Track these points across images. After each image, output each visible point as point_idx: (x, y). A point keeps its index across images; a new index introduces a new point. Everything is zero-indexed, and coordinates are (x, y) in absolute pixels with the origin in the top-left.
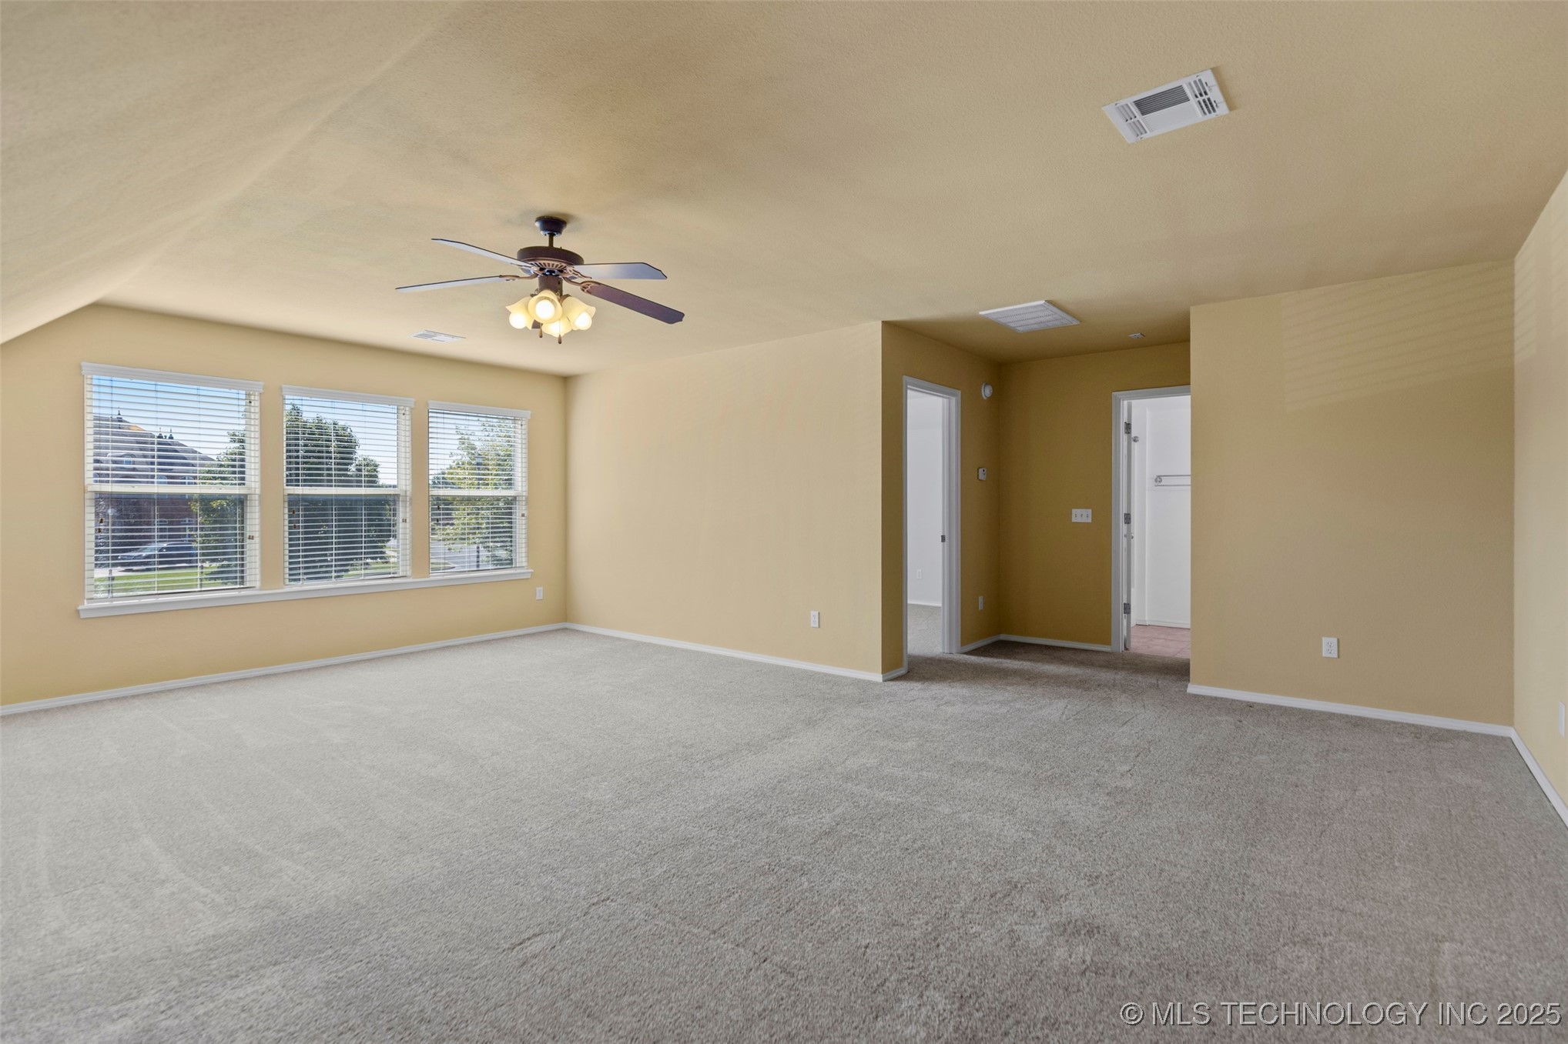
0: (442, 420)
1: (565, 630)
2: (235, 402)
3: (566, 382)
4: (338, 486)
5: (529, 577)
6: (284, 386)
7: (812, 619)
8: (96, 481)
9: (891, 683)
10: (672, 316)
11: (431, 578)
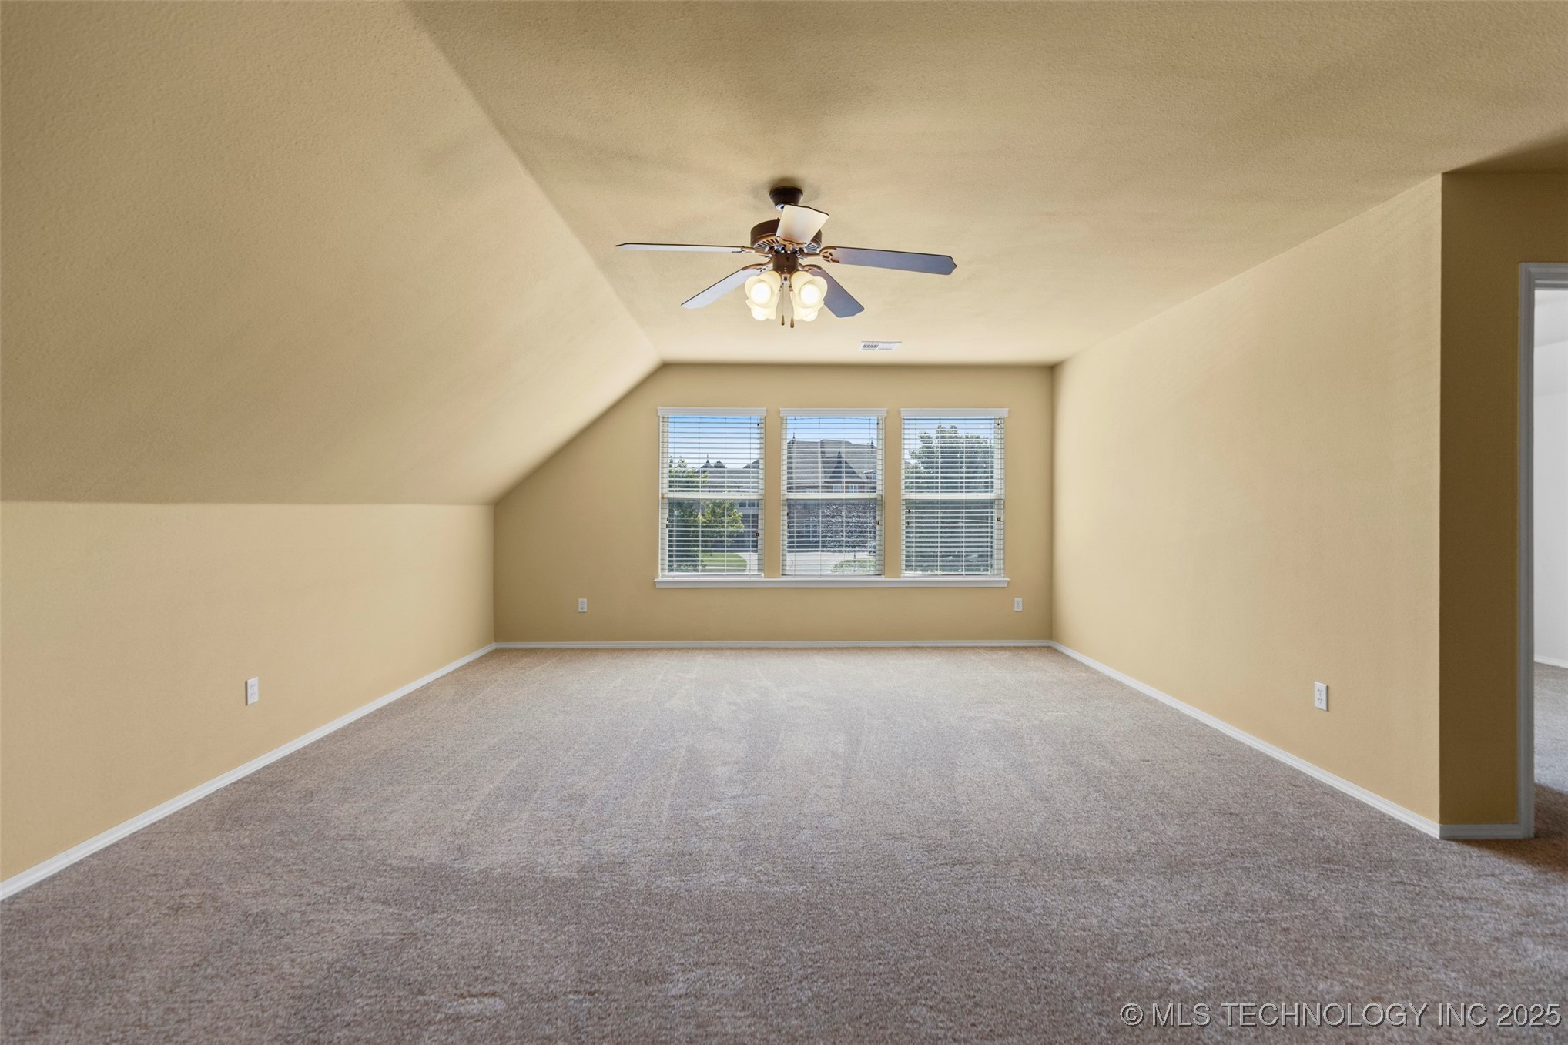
0: (914, 426)
1: (1049, 648)
2: (749, 426)
3: (1051, 371)
4: (825, 492)
5: (1006, 586)
6: (781, 409)
7: (1317, 695)
8: (670, 491)
9: (1455, 847)
10: (943, 265)
11: (902, 579)
